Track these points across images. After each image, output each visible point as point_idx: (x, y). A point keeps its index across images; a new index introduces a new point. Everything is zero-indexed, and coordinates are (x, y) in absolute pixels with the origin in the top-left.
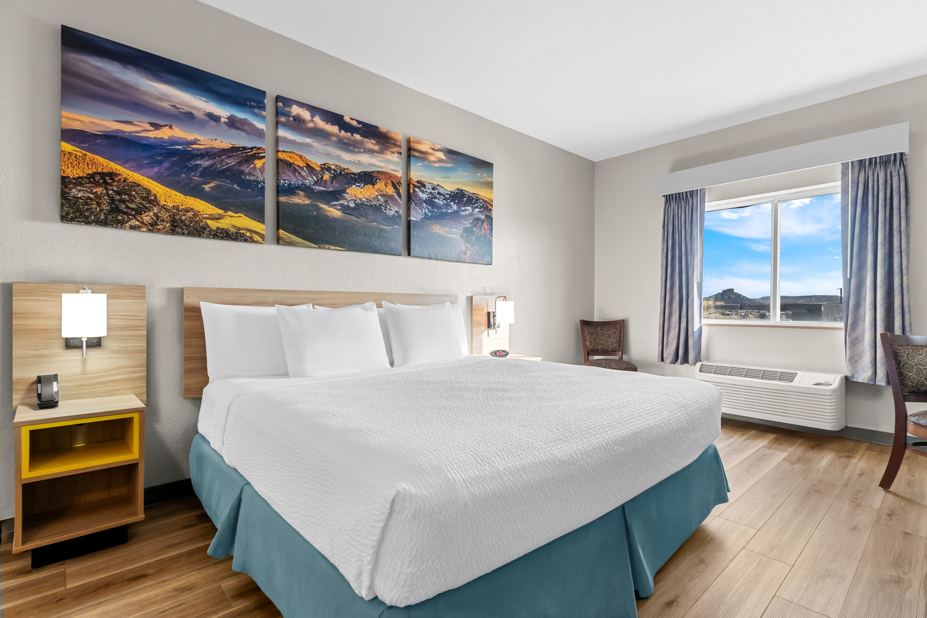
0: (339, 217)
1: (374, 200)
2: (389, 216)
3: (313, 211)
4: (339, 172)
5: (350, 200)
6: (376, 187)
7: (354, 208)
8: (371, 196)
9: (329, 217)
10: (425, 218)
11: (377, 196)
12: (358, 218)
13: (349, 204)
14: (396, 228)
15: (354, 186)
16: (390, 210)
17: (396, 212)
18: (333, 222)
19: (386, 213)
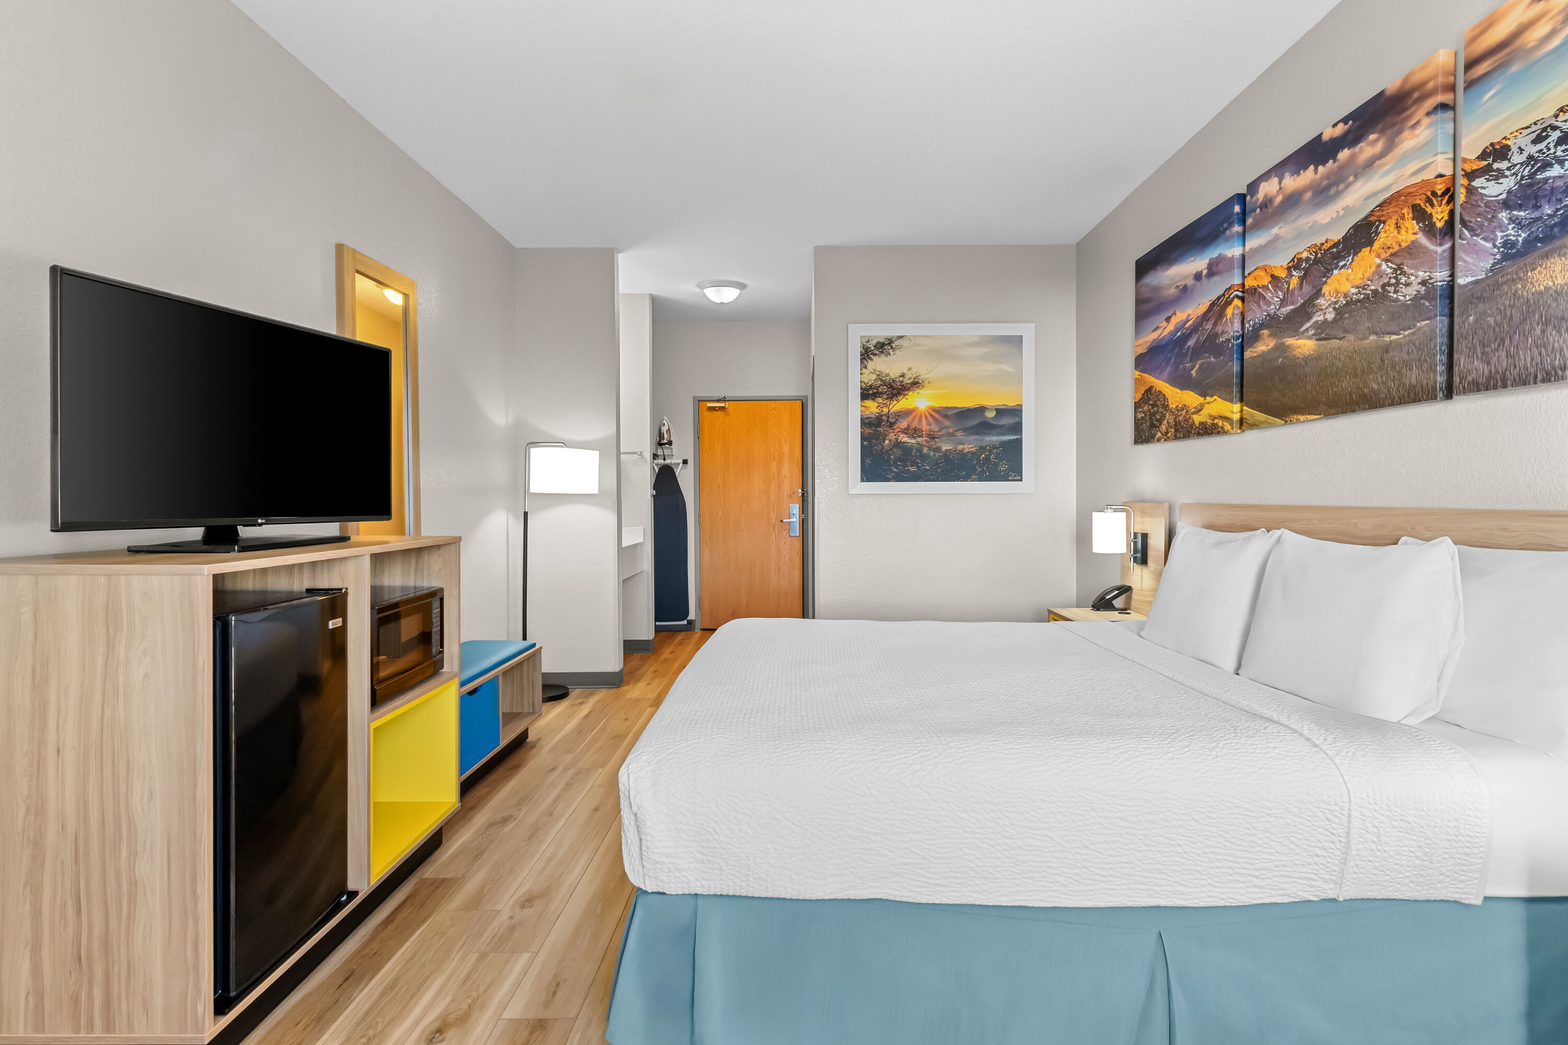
0: (1312, 352)
1: (1372, 281)
2: (1404, 305)
3: (1277, 359)
4: (1313, 257)
5: (1326, 308)
6: (1377, 245)
7: (1335, 320)
8: (1367, 275)
9: (1298, 358)
10: (1506, 257)
11: (1379, 266)
12: (1340, 339)
13: (1326, 317)
14: (1420, 328)
15: (1336, 272)
16: (1407, 285)
17: (1423, 283)
18: (1303, 366)
19: (1397, 300)
